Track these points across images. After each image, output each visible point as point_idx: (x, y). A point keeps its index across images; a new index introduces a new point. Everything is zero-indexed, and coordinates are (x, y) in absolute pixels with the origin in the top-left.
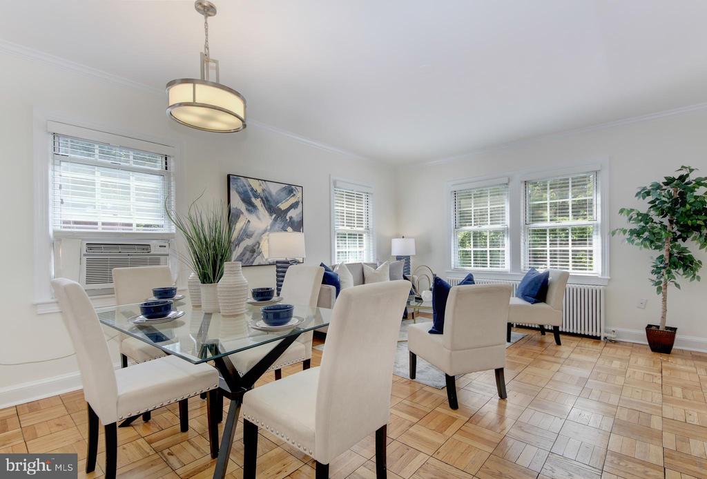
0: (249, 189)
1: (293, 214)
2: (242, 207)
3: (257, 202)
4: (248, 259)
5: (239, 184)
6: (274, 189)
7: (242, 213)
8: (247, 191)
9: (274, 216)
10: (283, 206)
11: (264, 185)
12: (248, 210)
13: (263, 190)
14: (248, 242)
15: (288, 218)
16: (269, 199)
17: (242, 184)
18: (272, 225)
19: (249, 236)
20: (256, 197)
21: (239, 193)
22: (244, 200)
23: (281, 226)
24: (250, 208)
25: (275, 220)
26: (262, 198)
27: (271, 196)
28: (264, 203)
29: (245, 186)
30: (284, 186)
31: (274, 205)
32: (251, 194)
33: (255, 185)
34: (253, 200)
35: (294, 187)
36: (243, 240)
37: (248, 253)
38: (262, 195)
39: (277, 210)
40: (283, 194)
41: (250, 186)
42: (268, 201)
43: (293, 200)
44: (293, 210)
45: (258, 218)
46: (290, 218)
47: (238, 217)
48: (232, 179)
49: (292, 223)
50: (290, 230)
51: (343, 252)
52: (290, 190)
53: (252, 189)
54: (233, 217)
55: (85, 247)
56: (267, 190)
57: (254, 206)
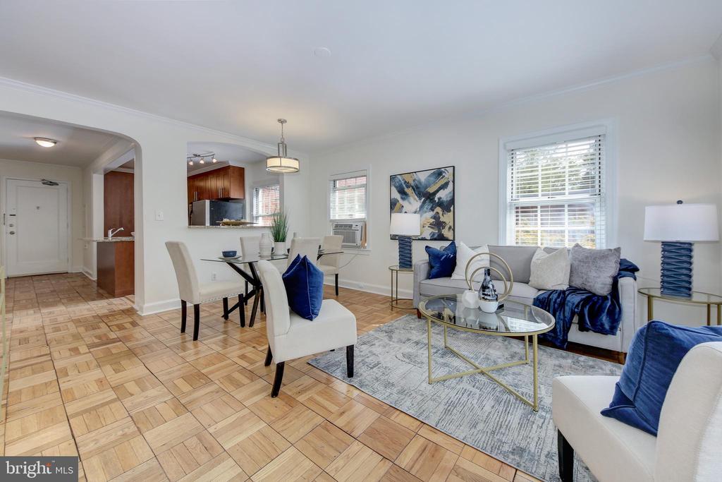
0: (403, 182)
1: (443, 195)
2: (398, 196)
3: (409, 191)
5: (396, 181)
6: (423, 177)
7: (398, 201)
8: (402, 184)
9: (423, 199)
10: (431, 190)
11: (415, 176)
12: (403, 199)
13: (414, 181)
15: (436, 199)
16: (419, 186)
17: (398, 180)
18: (421, 207)
20: (408, 187)
21: (396, 187)
22: (399, 192)
23: (430, 207)
24: (404, 196)
25: (424, 202)
26: (413, 187)
27: (420, 183)
28: (414, 190)
29: (400, 181)
30: (433, 171)
31: (423, 190)
32: (404, 186)
33: (408, 178)
34: (406, 190)
35: (443, 169)
38: (413, 184)
39: (425, 194)
40: (432, 179)
41: (404, 180)
42: (418, 188)
43: (442, 182)
44: (442, 190)
45: (410, 203)
46: (439, 199)
47: (395, 204)
48: (392, 178)
49: (440, 204)
50: (438, 209)
51: (527, 232)
52: (439, 173)
53: (405, 182)
54: (393, 205)
55: (334, 226)
56: (417, 179)
57: (406, 194)
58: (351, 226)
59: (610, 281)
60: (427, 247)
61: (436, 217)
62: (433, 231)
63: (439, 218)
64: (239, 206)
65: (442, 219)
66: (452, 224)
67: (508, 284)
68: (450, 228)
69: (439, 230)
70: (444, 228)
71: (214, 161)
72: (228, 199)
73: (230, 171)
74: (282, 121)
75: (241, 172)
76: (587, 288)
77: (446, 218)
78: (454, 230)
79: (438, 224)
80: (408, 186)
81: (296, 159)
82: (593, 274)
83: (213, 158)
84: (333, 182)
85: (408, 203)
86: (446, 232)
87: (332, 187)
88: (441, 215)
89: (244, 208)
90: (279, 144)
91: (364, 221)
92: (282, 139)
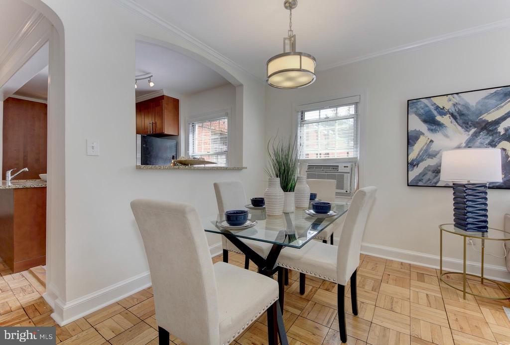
0: (432, 108)
2: (423, 127)
3: (445, 120)
4: (429, 180)
5: (419, 107)
6: (472, 100)
7: (423, 134)
8: (430, 111)
9: (473, 130)
10: (490, 117)
11: (456, 99)
12: (431, 130)
13: (455, 105)
14: (430, 162)
15: (501, 130)
16: (465, 112)
17: (422, 105)
18: (470, 141)
19: (432, 156)
20: (444, 114)
21: (419, 115)
22: (425, 121)
23: (487, 141)
24: (434, 128)
25: (476, 135)
26: (452, 115)
28: (455, 118)
29: (427, 106)
30: (492, 91)
31: (472, 117)
32: (435, 113)
33: (442, 102)
34: (439, 118)
36: (422, 160)
37: (430, 173)
38: (452, 110)
39: (478, 123)
40: (491, 101)
41: (434, 105)
42: (461, 114)
45: (447, 136)
46: (507, 129)
47: (417, 139)
48: (411, 104)
50: (505, 144)
52: (505, 94)
53: (437, 108)
54: (411, 139)
55: (307, 167)
56: (462, 103)
57: (439, 124)
58: (336, 168)
64: (169, 143)
71: (152, 84)
72: (162, 135)
73: (164, 102)
74: (291, 4)
75: (176, 103)
80: (442, 112)
83: (149, 81)
84: (300, 114)
85: (442, 137)
87: (299, 120)
89: (177, 146)
90: (285, 39)
91: (353, 162)
92: (290, 32)
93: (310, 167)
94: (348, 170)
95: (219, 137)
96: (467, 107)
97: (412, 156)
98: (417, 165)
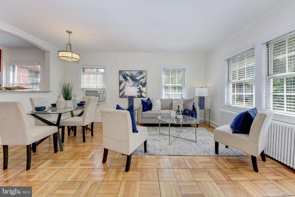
1: (143, 81)
2: (123, 80)
3: (128, 78)
6: (134, 73)
9: (134, 82)
10: (138, 78)
11: (131, 72)
12: (125, 81)
16: (133, 76)
17: (123, 73)
18: (134, 85)
20: (128, 76)
21: (122, 76)
22: (124, 78)
23: (137, 85)
26: (130, 77)
28: (131, 78)
30: (138, 71)
31: (134, 78)
32: (126, 75)
33: (128, 73)
34: (127, 77)
35: (142, 71)
36: (123, 89)
38: (130, 75)
39: (135, 80)
40: (138, 74)
41: (126, 73)
42: (132, 77)
43: (142, 76)
44: (142, 79)
45: (129, 83)
46: (141, 82)
47: (122, 83)
48: (120, 72)
49: (141, 84)
50: (140, 86)
51: (168, 94)
52: (141, 73)
53: (127, 74)
54: (121, 83)
55: (85, 91)
56: (132, 74)
57: (127, 79)
58: (97, 92)
59: (192, 107)
60: (142, 100)
61: (140, 89)
62: (139, 94)
63: (141, 89)
65: (142, 90)
66: (145, 92)
67: (170, 110)
68: (145, 93)
69: (141, 94)
70: (143, 93)
74: (69, 32)
76: (187, 109)
77: (143, 89)
78: (146, 94)
79: (140, 91)
81: (79, 55)
82: (189, 105)
85: (128, 83)
86: (143, 95)
87: (82, 71)
88: (141, 88)
90: (67, 44)
91: (104, 89)
92: (69, 42)
93: (87, 91)
94: (101, 92)
95: (34, 75)
96: (133, 75)
97: (121, 88)
98: (122, 91)
